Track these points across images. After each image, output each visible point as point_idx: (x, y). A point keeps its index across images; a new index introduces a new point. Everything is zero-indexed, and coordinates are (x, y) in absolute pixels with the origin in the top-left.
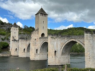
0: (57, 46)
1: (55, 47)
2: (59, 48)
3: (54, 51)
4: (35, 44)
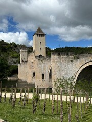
1: (42, 69)
2: (47, 71)
3: (41, 74)
4: (32, 67)
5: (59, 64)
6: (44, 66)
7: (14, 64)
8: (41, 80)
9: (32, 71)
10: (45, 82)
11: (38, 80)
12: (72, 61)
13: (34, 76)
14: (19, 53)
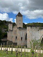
0: (22, 34)
1: (21, 35)
2: (24, 36)
3: (21, 37)
4: (15, 34)
5: (31, 32)
6: (22, 33)
7: (5, 32)
8: (21, 41)
9: (15, 36)
10: (23, 42)
11: (19, 41)
12: (38, 30)
13: (16, 38)
14: (8, 26)
